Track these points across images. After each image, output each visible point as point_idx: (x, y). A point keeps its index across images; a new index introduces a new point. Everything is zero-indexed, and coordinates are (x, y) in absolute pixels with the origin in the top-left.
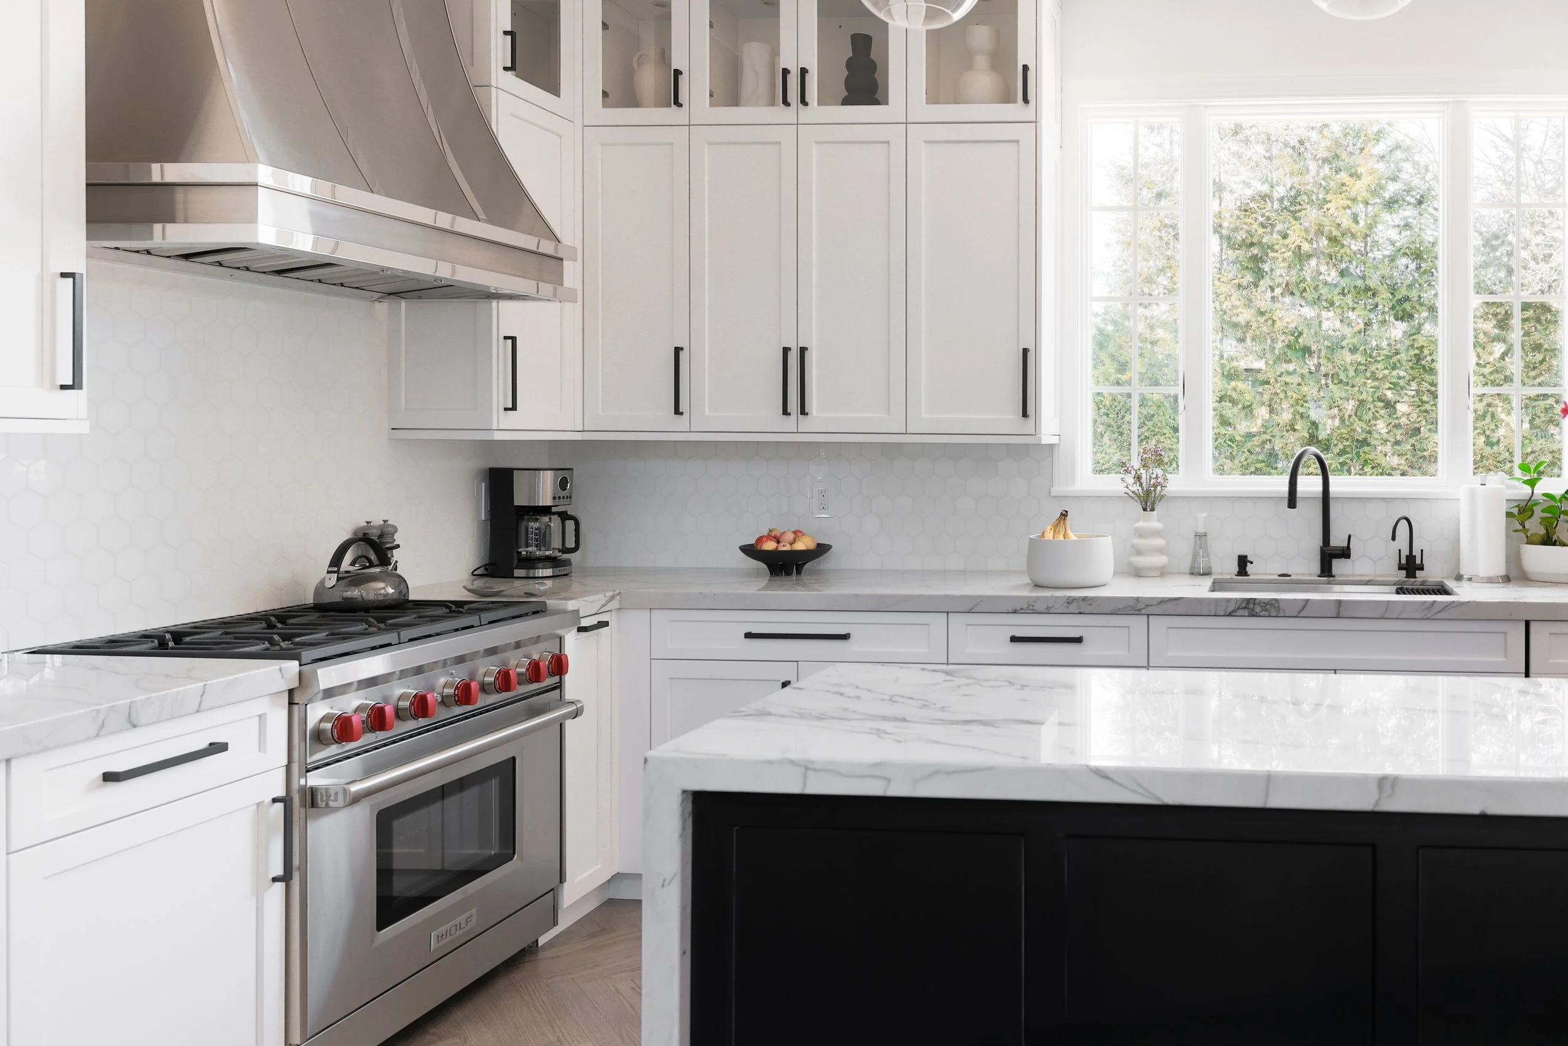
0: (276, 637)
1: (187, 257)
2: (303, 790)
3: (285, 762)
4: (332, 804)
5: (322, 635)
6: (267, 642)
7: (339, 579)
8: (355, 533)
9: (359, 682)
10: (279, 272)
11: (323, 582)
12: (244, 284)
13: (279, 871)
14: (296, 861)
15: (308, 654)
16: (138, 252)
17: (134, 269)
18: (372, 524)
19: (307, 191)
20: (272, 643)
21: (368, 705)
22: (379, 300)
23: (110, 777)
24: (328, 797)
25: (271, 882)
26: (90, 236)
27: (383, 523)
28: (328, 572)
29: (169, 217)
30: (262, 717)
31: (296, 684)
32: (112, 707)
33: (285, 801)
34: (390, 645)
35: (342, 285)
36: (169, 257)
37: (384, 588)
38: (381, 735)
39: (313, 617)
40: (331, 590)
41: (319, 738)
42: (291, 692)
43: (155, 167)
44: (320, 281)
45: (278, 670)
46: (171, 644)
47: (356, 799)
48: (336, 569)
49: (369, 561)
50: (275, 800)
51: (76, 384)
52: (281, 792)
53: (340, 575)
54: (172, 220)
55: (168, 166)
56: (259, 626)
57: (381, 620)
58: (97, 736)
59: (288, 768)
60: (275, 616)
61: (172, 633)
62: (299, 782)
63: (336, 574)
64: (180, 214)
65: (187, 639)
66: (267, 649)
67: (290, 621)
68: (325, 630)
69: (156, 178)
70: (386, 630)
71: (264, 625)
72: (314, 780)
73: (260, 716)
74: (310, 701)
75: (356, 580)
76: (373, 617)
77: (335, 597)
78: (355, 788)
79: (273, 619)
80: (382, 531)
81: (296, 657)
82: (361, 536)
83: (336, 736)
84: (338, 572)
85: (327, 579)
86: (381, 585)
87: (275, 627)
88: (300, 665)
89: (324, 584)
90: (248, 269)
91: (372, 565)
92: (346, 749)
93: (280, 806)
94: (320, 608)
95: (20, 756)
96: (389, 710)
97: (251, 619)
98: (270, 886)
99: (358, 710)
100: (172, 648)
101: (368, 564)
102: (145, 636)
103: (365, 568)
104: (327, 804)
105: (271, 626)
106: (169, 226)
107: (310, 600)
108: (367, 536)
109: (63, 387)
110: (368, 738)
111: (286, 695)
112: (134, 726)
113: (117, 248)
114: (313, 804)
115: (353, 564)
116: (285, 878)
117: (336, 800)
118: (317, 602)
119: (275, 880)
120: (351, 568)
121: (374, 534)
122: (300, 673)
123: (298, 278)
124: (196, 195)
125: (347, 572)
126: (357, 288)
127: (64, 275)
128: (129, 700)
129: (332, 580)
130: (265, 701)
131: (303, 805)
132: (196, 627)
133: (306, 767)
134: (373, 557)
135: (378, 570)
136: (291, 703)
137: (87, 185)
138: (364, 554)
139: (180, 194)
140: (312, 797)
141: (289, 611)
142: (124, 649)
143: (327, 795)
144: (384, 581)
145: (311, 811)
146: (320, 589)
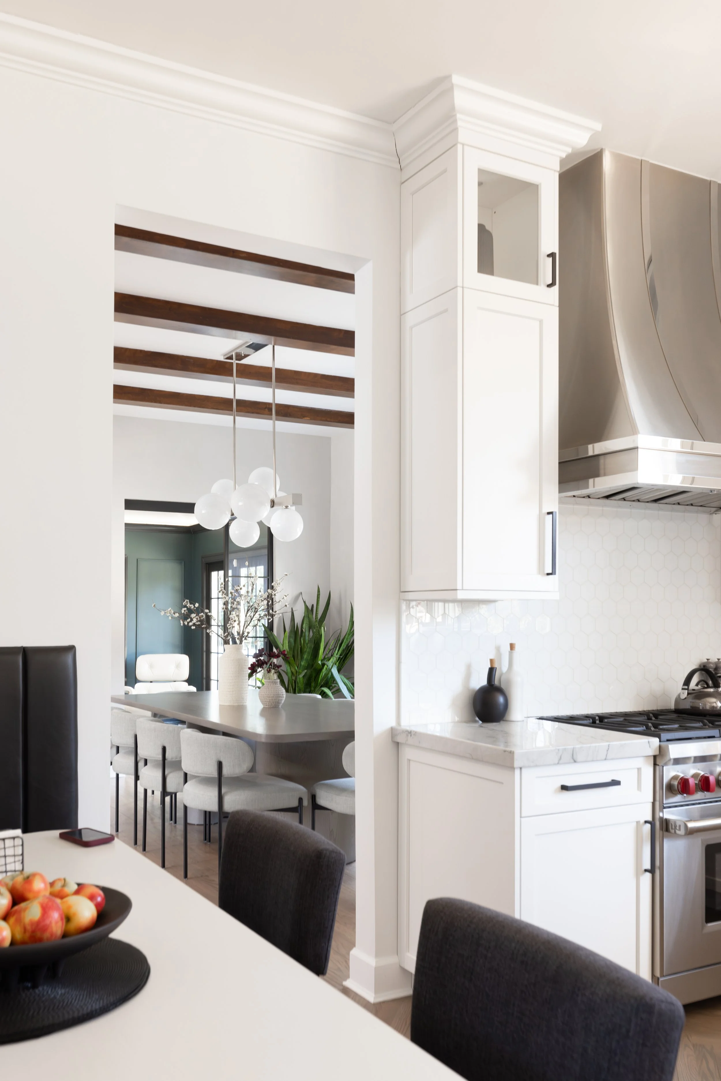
0: (650, 725)
1: (608, 497)
2: (661, 819)
3: (651, 800)
4: (678, 832)
5: (676, 726)
6: (644, 727)
7: (688, 694)
8: (700, 666)
9: (695, 758)
10: (656, 501)
11: (679, 695)
12: (638, 510)
13: (648, 866)
14: (658, 863)
15: (665, 736)
16: (584, 497)
17: (583, 507)
18: (710, 661)
19: (679, 449)
20: (648, 727)
21: (699, 774)
22: (715, 512)
23: (564, 788)
24: (676, 826)
25: (644, 871)
26: (561, 491)
27: (717, 660)
28: (683, 689)
29: (596, 474)
30: (639, 770)
31: (657, 753)
32: (565, 749)
33: (652, 823)
34: (713, 737)
35: (692, 505)
36: (599, 498)
37: (715, 703)
38: (707, 794)
39: (674, 716)
40: (684, 700)
41: (670, 789)
42: (655, 757)
43: (590, 447)
44: (679, 504)
45: (648, 742)
46: (598, 722)
47: (691, 832)
48: (686, 687)
49: (707, 684)
50: (646, 822)
51: (553, 573)
52: (649, 818)
53: (689, 692)
54: (598, 476)
55: (596, 445)
56: (643, 718)
57: (712, 722)
58: (558, 763)
59: (654, 804)
60: (652, 713)
61: (599, 716)
62: (659, 814)
63: (687, 691)
64: (602, 472)
65: (606, 720)
66: (645, 730)
67: (660, 717)
68: (678, 723)
69: (590, 453)
70: (712, 727)
71: (646, 718)
72: (668, 814)
73: (638, 769)
74: (666, 764)
75: (699, 695)
76: (707, 720)
77: (687, 705)
78: (691, 825)
79: (651, 715)
80: (716, 666)
81: (659, 736)
82: (702, 667)
83: (680, 790)
84: (688, 689)
85: (682, 694)
86: (713, 700)
87: (651, 719)
88: (660, 741)
89: (680, 698)
90: (639, 501)
91: (708, 687)
92: (687, 799)
93: (649, 826)
94: (678, 711)
95: (525, 767)
96: (712, 779)
97: (640, 714)
98: (643, 873)
99: (694, 776)
100: (598, 724)
101: (706, 686)
102: (587, 717)
103: (705, 688)
104: (675, 832)
105: (649, 719)
106: (597, 479)
107: (672, 707)
108: (706, 668)
109: (548, 574)
110: (699, 795)
111: (652, 758)
112: (575, 762)
113: (574, 496)
114: (667, 830)
115: (697, 685)
116: (652, 871)
117: (680, 830)
118: (677, 708)
119: (646, 871)
120: (696, 688)
121: (711, 668)
122: (660, 747)
123: (666, 503)
124: (609, 459)
125: (693, 690)
126: (701, 506)
127: (549, 513)
128: (572, 747)
129: (684, 695)
130: (641, 760)
131: (661, 828)
132: (611, 715)
133: (663, 806)
134: (710, 683)
135: (712, 690)
136: (655, 764)
137: (559, 463)
138: (705, 680)
139: (602, 460)
140: (666, 826)
141: (661, 712)
142: (576, 722)
143: (675, 826)
144: (715, 697)
145: (665, 833)
146: (678, 700)
